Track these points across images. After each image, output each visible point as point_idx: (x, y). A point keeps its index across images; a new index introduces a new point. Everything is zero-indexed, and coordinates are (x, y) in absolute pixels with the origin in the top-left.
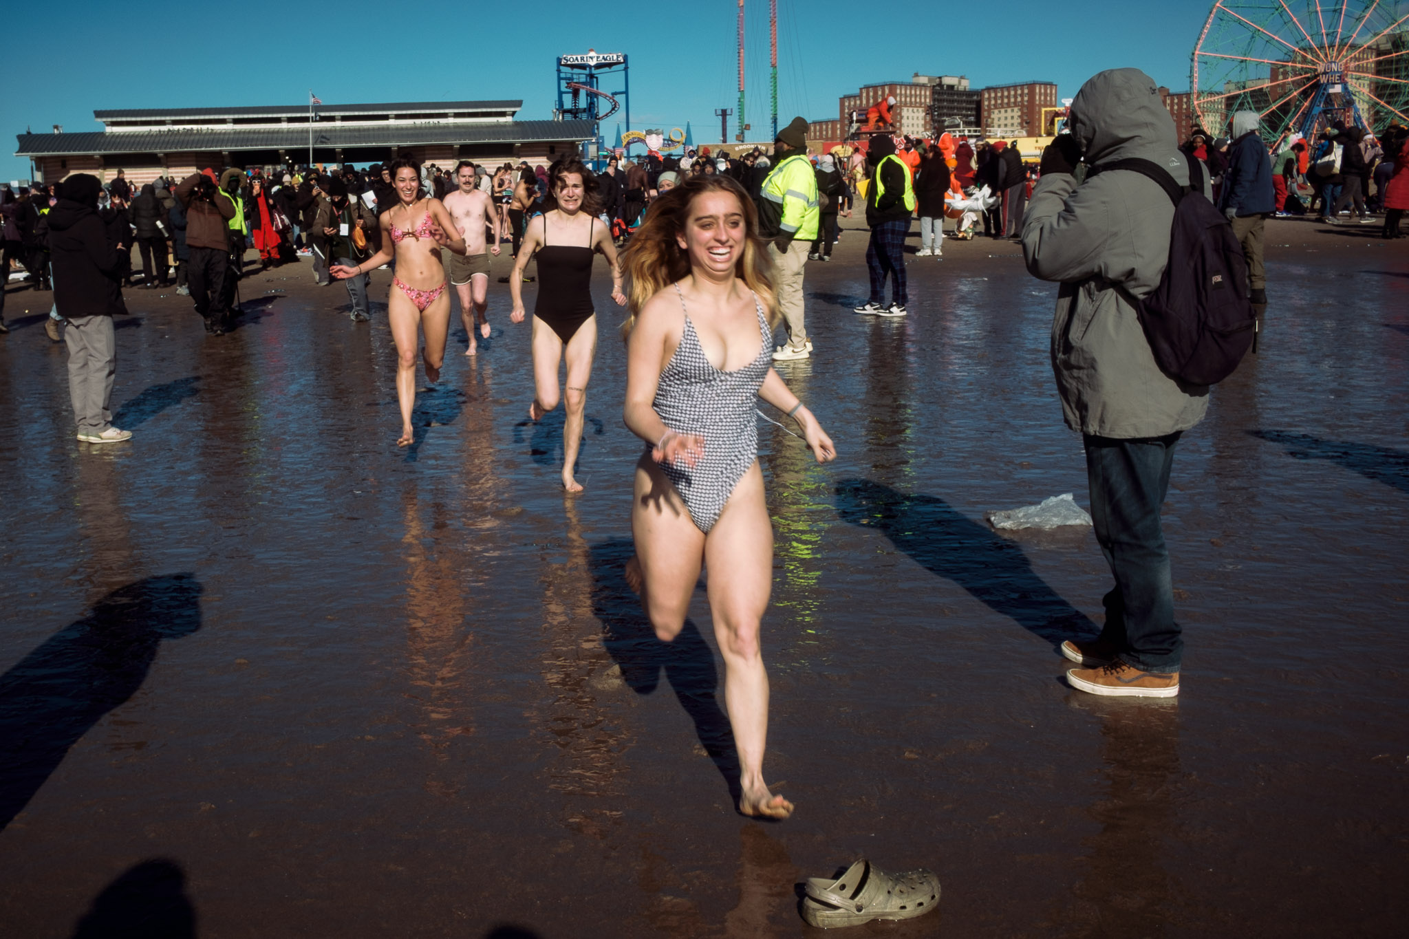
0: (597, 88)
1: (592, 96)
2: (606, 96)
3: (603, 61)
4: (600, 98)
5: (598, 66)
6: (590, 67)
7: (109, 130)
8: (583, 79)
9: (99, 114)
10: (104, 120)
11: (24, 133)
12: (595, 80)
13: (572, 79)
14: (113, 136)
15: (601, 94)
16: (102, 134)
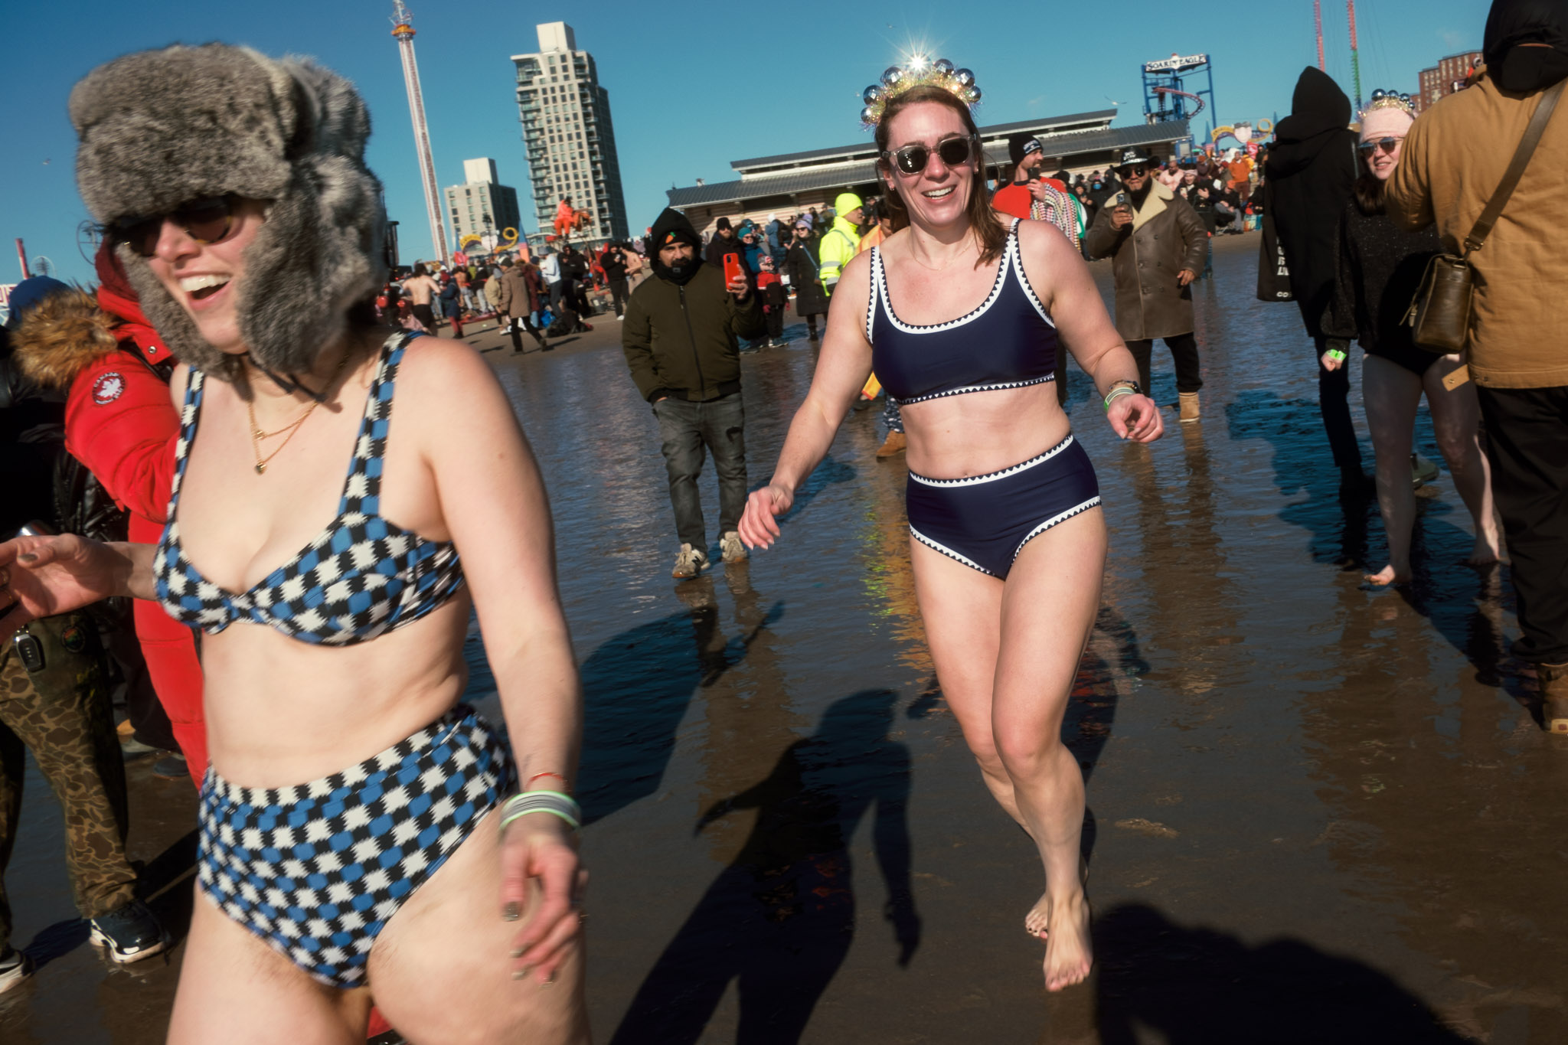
0: (1182, 90)
1: (1178, 98)
2: (1191, 97)
3: (1186, 64)
4: (1186, 99)
5: (1182, 69)
6: (1174, 70)
7: (746, 178)
8: (1168, 82)
9: (735, 165)
10: (740, 169)
11: (670, 188)
12: (1179, 82)
13: (1156, 84)
14: (749, 183)
15: (1186, 95)
16: (739, 182)
